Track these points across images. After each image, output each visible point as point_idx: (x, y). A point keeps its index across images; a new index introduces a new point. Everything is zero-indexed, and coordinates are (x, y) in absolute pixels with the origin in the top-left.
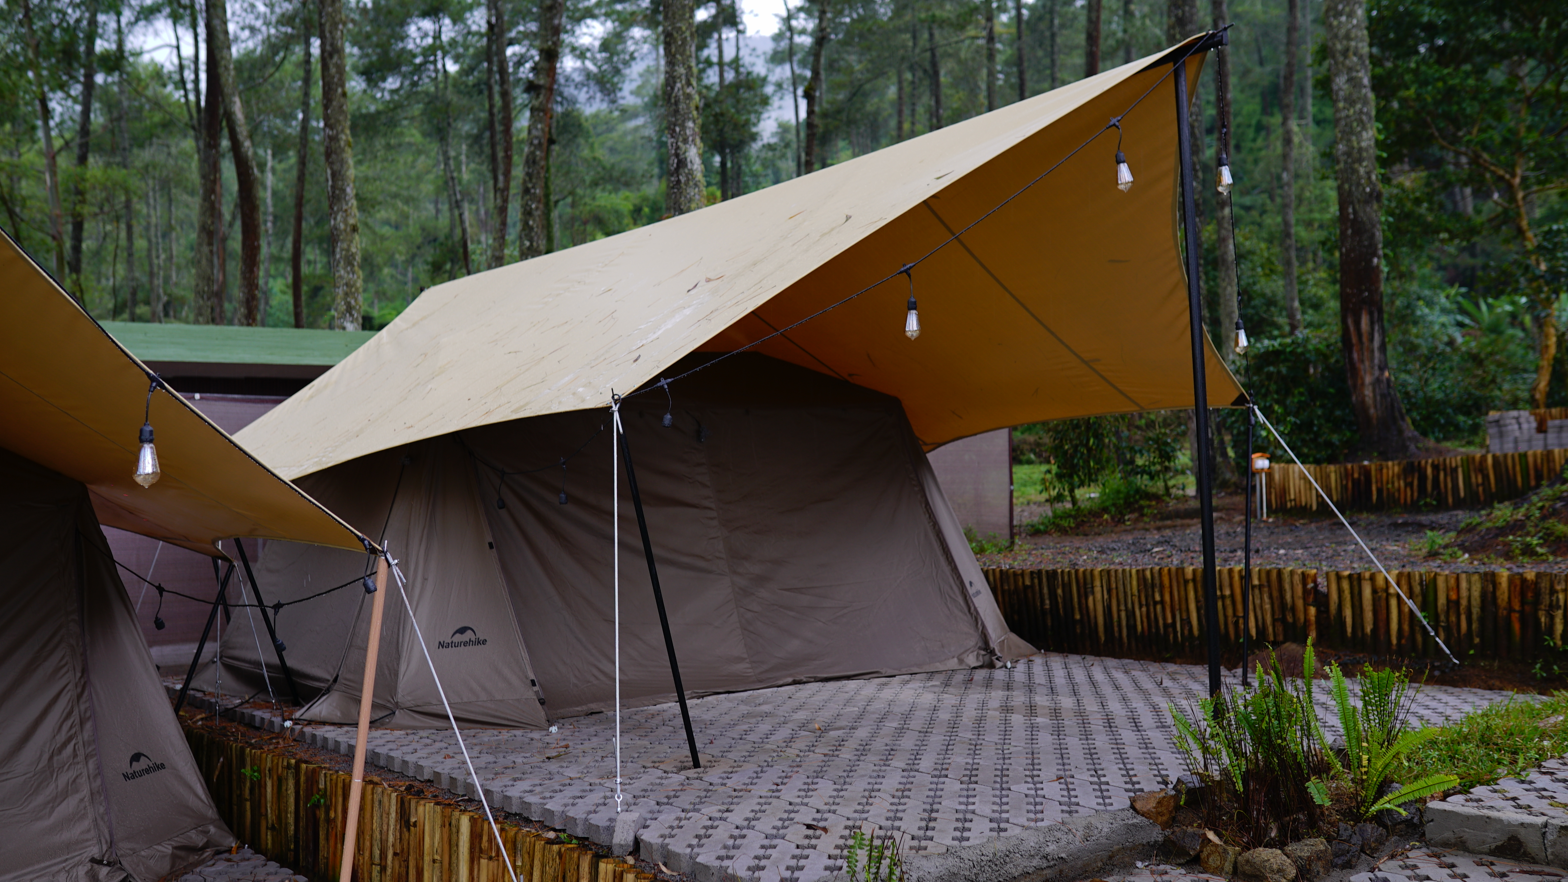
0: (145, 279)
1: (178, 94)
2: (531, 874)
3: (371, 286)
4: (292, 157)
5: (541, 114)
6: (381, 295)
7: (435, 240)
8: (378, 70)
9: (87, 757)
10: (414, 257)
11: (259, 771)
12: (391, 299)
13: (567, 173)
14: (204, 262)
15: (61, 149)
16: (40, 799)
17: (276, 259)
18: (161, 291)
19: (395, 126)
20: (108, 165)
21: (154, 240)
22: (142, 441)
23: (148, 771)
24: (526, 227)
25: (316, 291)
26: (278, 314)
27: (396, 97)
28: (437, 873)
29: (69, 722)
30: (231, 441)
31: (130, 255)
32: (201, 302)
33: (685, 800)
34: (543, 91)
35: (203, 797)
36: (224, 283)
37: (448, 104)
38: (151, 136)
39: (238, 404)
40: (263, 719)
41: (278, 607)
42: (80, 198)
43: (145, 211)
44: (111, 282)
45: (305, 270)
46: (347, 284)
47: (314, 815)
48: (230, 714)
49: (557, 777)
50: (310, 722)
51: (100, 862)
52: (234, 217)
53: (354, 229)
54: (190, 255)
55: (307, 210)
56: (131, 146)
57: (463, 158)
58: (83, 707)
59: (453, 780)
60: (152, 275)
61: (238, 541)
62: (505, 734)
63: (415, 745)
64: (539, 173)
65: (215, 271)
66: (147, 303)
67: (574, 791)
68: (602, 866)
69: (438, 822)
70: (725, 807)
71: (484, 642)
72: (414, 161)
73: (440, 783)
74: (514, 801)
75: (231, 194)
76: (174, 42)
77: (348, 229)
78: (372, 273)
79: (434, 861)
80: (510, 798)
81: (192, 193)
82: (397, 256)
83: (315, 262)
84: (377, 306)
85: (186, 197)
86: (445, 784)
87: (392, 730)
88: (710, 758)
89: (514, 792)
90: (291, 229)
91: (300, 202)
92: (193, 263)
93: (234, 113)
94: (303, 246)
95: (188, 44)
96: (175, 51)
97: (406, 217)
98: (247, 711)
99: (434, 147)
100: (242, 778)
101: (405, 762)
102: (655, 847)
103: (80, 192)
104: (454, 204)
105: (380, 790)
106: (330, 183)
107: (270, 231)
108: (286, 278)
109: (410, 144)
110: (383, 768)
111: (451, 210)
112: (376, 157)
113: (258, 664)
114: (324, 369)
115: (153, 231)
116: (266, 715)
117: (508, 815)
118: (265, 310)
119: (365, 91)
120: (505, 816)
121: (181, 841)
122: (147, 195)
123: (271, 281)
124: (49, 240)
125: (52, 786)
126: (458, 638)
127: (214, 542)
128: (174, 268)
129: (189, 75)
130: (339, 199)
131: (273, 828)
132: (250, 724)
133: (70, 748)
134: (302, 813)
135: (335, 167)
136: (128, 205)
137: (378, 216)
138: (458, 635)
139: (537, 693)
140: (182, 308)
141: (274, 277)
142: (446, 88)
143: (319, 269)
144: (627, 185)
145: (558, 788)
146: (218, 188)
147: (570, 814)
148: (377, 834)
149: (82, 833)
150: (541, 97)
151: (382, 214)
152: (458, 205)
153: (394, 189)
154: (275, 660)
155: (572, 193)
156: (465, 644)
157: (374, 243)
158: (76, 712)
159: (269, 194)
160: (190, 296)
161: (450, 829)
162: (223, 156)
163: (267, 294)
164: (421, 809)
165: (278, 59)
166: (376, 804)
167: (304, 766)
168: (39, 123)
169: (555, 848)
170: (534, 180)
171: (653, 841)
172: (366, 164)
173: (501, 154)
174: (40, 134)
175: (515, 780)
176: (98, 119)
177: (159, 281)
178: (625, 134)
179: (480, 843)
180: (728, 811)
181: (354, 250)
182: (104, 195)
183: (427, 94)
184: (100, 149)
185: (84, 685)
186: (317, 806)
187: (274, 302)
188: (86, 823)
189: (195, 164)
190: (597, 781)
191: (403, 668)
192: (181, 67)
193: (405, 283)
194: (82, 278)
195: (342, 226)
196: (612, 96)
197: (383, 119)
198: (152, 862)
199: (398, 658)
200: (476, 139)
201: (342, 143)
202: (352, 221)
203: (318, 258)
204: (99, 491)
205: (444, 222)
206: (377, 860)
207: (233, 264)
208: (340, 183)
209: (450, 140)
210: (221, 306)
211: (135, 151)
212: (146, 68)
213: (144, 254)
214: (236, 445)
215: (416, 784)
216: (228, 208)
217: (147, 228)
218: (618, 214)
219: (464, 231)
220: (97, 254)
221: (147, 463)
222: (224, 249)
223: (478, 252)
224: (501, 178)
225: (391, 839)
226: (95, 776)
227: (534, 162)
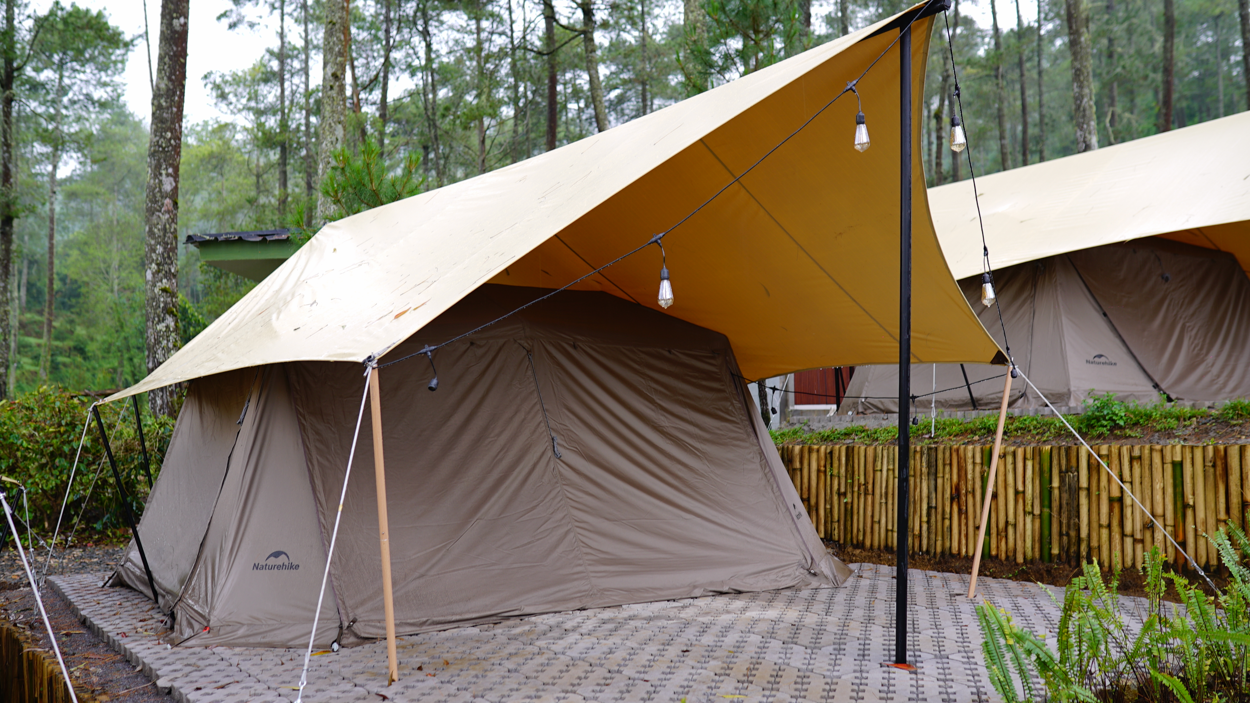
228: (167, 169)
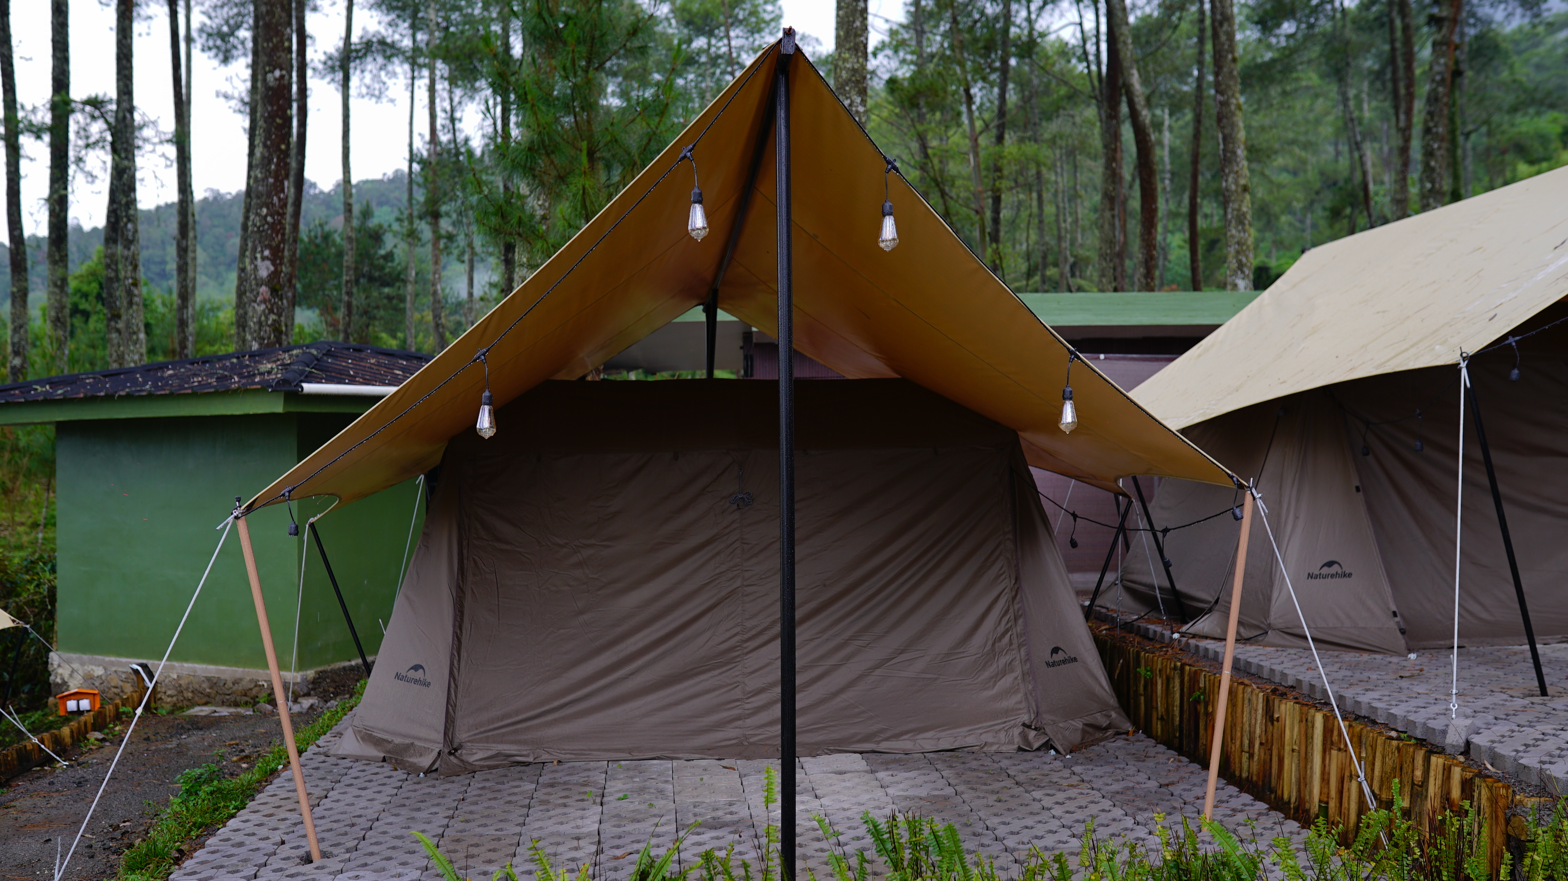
0: (1054, 243)
1: (1081, 67)
2: (1374, 764)
3: (1268, 235)
4: (1189, 116)
5: (1444, 48)
6: (1279, 244)
7: (1335, 184)
8: (1273, 18)
9: (1020, 646)
10: (1312, 202)
11: (1151, 671)
12: (1289, 248)
13: (1482, 100)
14: (1107, 226)
15: (981, 133)
16: (986, 674)
17: (1173, 215)
18: (1068, 253)
19: (1291, 72)
20: (1021, 140)
21: (1061, 205)
22: (1065, 399)
23: (1064, 662)
24: (1428, 170)
25: (1213, 244)
26: (1176, 268)
27: (1292, 42)
28: (1295, 760)
29: (1007, 618)
30: (1128, 398)
31: (1041, 222)
32: (1104, 264)
33: (1522, 719)
34: (1446, 24)
35: (1107, 688)
36: (1125, 243)
37: (1347, 43)
38: (1058, 108)
39: (1137, 363)
40: (1155, 632)
41: (1165, 531)
42: (998, 174)
43: (1053, 178)
44: (1024, 247)
45: (1201, 223)
46: (1238, 243)
47: (1196, 709)
48: (1128, 627)
49: (1405, 692)
50: (1194, 636)
51: (1029, 727)
52: (1133, 180)
53: (1245, 189)
54: (1093, 216)
55: (1202, 167)
56: (1041, 119)
57: (1364, 96)
58: (1016, 607)
59: (1312, 686)
60: (1060, 238)
61: (1135, 479)
62: (1365, 657)
63: (1282, 659)
64: (1441, 110)
65: (1117, 233)
66: (1056, 265)
67: (1420, 702)
68: (1433, 759)
69: (1297, 718)
70: (1560, 727)
71: (1350, 575)
72: (1312, 104)
73: (1301, 688)
74: (1363, 706)
75: (1131, 156)
76: (1077, 20)
77: (1240, 190)
78: (1269, 222)
79: (1293, 750)
80: (1360, 703)
81: (1095, 158)
82: (1295, 204)
83: (1212, 216)
84: (1274, 254)
85: (1090, 163)
86: (1305, 690)
87: (1265, 646)
88: (1561, 690)
89: (1364, 699)
90: (1188, 184)
91: (1195, 159)
92: (1096, 224)
93: (1132, 85)
94: (1199, 200)
95: (1089, 20)
96: (1078, 28)
97: (1304, 162)
98: (1143, 624)
99: (1333, 89)
100: (1137, 676)
101: (1272, 671)
102: (1483, 749)
103: (998, 169)
104: (1354, 146)
105: (1249, 690)
106: (1222, 147)
107: (1168, 189)
108: (1183, 232)
109: (1308, 88)
110: (1253, 675)
111: (1351, 152)
112: (1271, 105)
113: (1152, 587)
114: (1213, 328)
115: (1060, 196)
116: (1159, 629)
117: (1358, 718)
118: (1164, 266)
119: (1260, 41)
120: (1353, 716)
121: (1089, 720)
122: (1055, 166)
123: (1169, 236)
124: (972, 213)
125: (995, 666)
126: (1326, 570)
127: (1116, 481)
128: (1079, 230)
129: (1091, 48)
130: (1230, 162)
131: (1162, 719)
132: (1145, 635)
133: (1007, 638)
134: (1186, 707)
135: (1227, 131)
136: (1039, 174)
137: (1275, 164)
138: (1325, 568)
139: (1398, 623)
140: (1087, 267)
141: (1172, 232)
142: (1344, 26)
143: (1216, 222)
144: (1552, 106)
145: (1404, 699)
146: (1118, 155)
147: (1411, 718)
148: (1246, 727)
149: (1016, 703)
150: (1444, 31)
151: (1280, 161)
152: (1358, 146)
153: (1291, 135)
154: (1166, 584)
155: (1487, 122)
156: (1332, 576)
157: (1271, 192)
158: (1011, 610)
159: (1166, 152)
160: (1094, 256)
161: (1307, 725)
162: (1123, 122)
163: (1165, 250)
164: (1283, 707)
165: (1174, 19)
166: (1246, 702)
167: (1187, 668)
168: (964, 108)
169: (1395, 743)
170: (1436, 119)
171: (1481, 744)
172: (1262, 113)
173: (1402, 91)
174: (965, 119)
175: (1367, 690)
176: (1012, 97)
177: (1065, 244)
178: (1555, 47)
179: (1332, 736)
180: (1562, 730)
181: (1244, 209)
182: (1018, 167)
183: (1324, 35)
184: (1014, 125)
185: (1017, 591)
186: (1197, 701)
187: (1172, 257)
188: (1019, 696)
189: (1097, 131)
190: (1443, 697)
191: (1275, 595)
192: (1084, 40)
193: (1303, 230)
194: (1001, 246)
195: (1233, 187)
196: (1535, 10)
197: (1279, 67)
198: (1067, 733)
199: (1271, 586)
200: (1378, 75)
201: (1233, 107)
202: (1242, 182)
203: (1215, 212)
204: (1027, 437)
205: (1344, 163)
206: (1246, 748)
207: (1134, 222)
208: (1231, 146)
209: (1349, 81)
210: (1122, 265)
211: (1044, 124)
212: (1052, 46)
213: (1053, 219)
214: (1132, 401)
215: (1281, 688)
216: (1127, 171)
217: (1056, 194)
218: (1543, 139)
219: (1365, 174)
220: (1013, 223)
221: (1068, 415)
222: (1125, 211)
223: (1382, 192)
224: (1402, 117)
225: (1258, 731)
226: (1026, 661)
227: (1437, 100)
228: (262, 252)
